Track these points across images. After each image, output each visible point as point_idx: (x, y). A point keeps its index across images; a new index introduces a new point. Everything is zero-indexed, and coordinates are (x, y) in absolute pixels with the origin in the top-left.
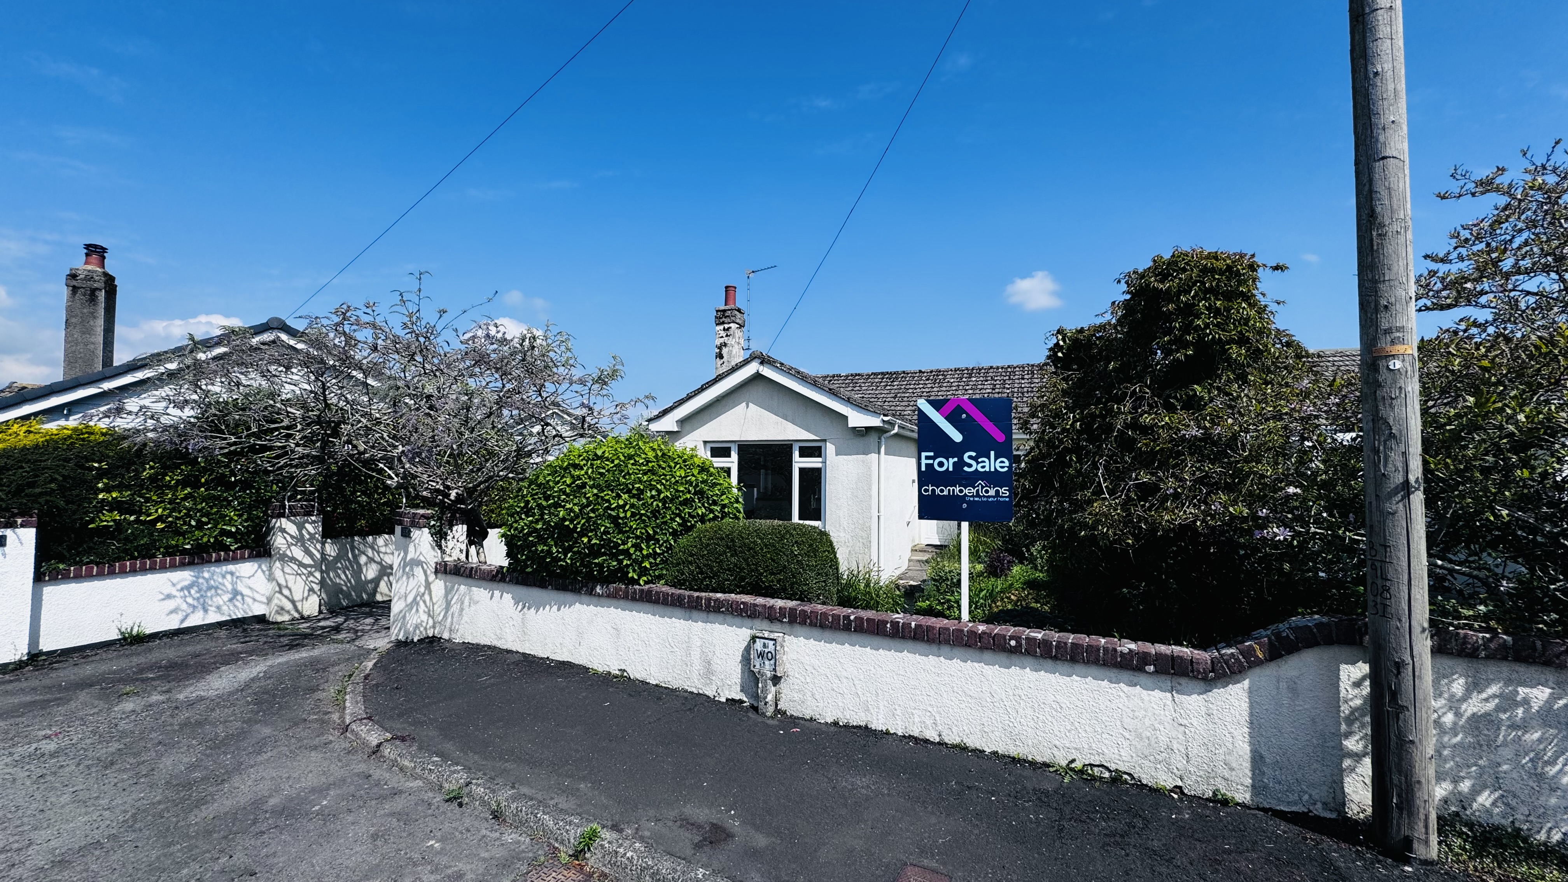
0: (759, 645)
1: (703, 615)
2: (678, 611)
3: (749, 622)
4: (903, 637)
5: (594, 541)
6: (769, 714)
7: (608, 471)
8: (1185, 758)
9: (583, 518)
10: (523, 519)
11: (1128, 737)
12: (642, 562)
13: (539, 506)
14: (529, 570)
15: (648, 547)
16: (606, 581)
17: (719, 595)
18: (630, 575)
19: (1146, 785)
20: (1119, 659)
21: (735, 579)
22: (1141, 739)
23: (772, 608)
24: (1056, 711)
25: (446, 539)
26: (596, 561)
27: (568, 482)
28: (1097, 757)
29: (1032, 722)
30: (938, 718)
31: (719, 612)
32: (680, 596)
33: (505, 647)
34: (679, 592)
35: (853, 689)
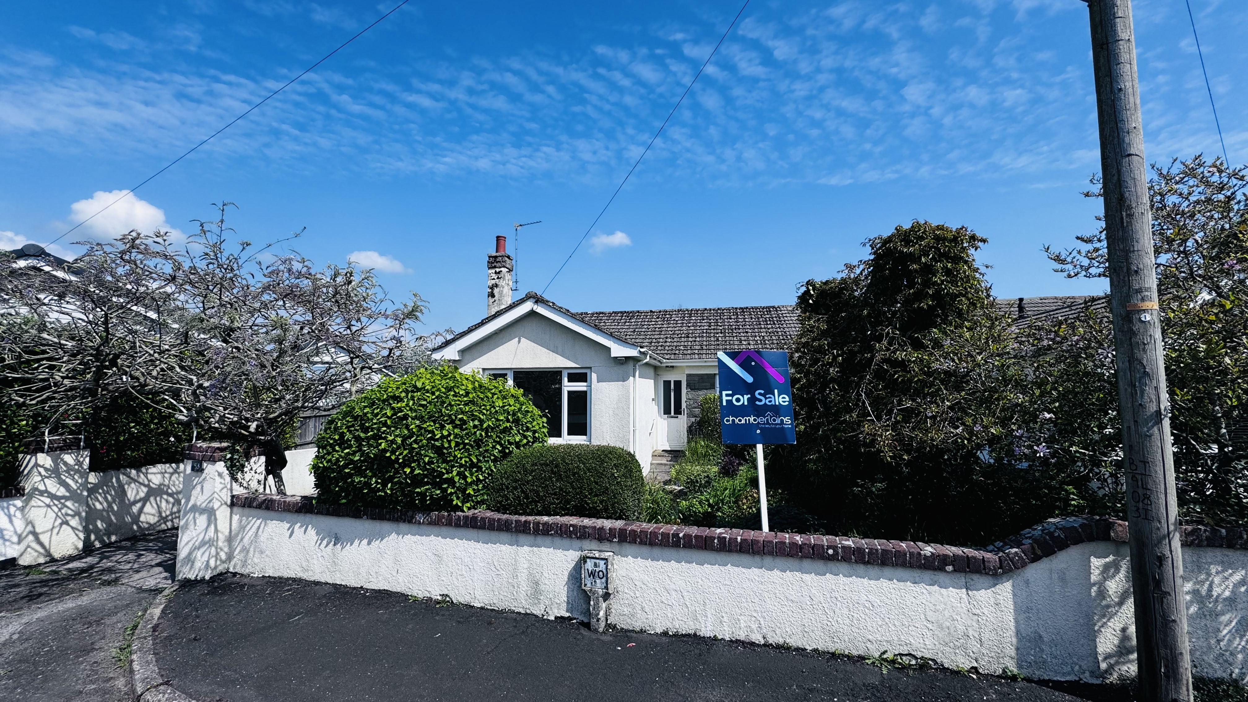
0: (590, 565)
1: (530, 538)
2: (504, 536)
3: (577, 543)
4: (730, 551)
5: (417, 472)
6: (601, 630)
7: (430, 403)
8: (979, 642)
9: (405, 449)
10: (337, 451)
11: (931, 627)
12: (465, 490)
13: (358, 439)
14: (344, 501)
15: (472, 475)
16: (426, 509)
17: (546, 518)
18: (454, 503)
19: (948, 669)
20: (923, 562)
21: (561, 502)
22: (942, 629)
23: (602, 529)
24: (869, 609)
25: (242, 472)
26: (418, 490)
27: (389, 414)
28: (905, 647)
29: (848, 620)
30: (762, 623)
31: (548, 534)
32: (507, 521)
33: (312, 579)
34: (505, 517)
35: (682, 600)
